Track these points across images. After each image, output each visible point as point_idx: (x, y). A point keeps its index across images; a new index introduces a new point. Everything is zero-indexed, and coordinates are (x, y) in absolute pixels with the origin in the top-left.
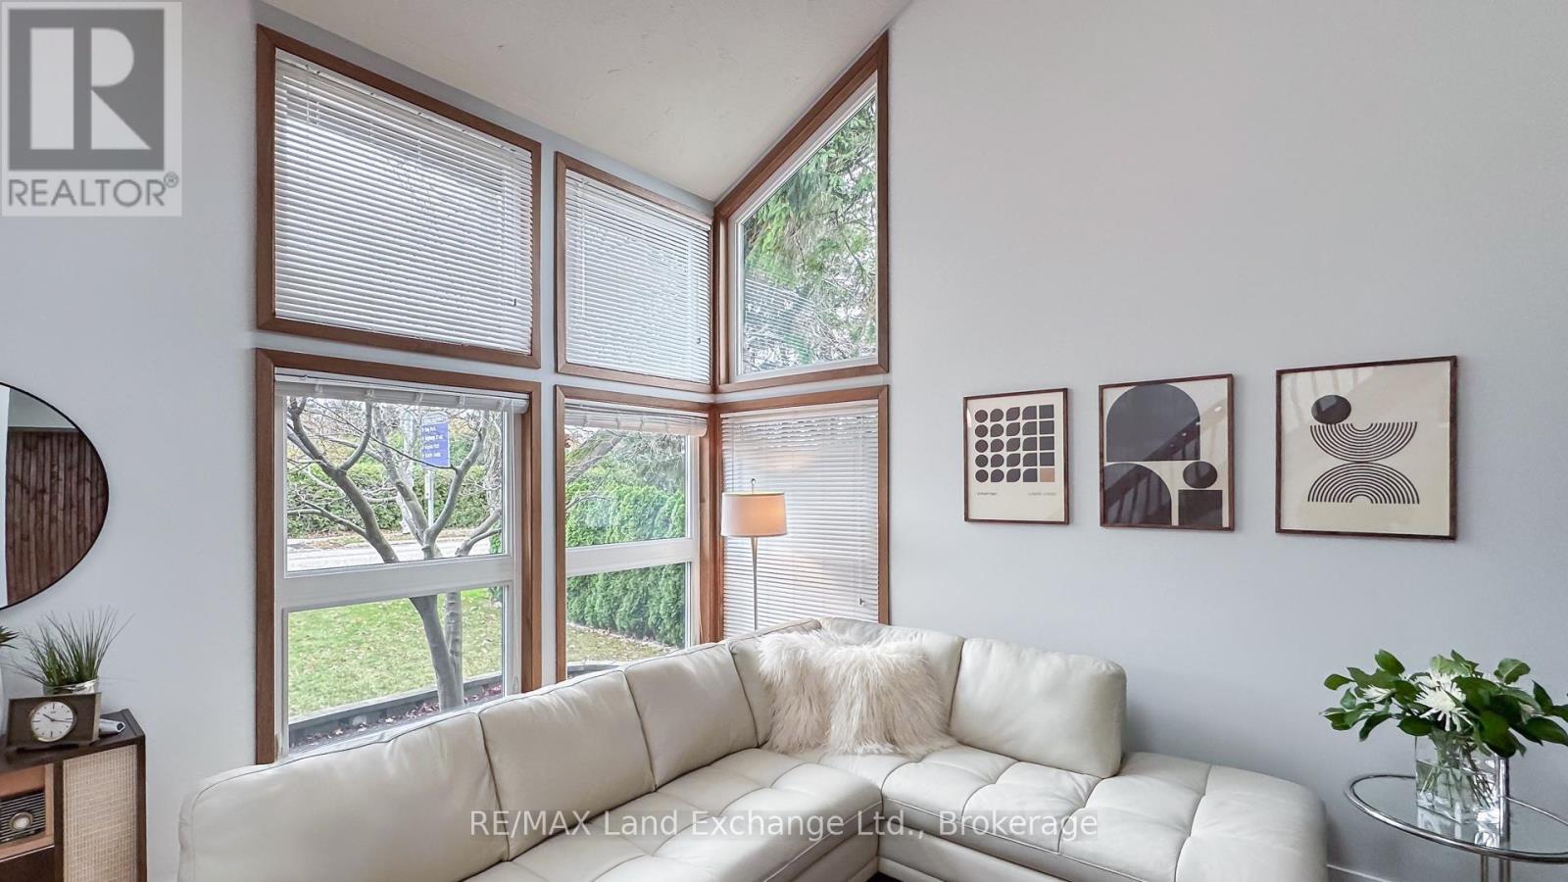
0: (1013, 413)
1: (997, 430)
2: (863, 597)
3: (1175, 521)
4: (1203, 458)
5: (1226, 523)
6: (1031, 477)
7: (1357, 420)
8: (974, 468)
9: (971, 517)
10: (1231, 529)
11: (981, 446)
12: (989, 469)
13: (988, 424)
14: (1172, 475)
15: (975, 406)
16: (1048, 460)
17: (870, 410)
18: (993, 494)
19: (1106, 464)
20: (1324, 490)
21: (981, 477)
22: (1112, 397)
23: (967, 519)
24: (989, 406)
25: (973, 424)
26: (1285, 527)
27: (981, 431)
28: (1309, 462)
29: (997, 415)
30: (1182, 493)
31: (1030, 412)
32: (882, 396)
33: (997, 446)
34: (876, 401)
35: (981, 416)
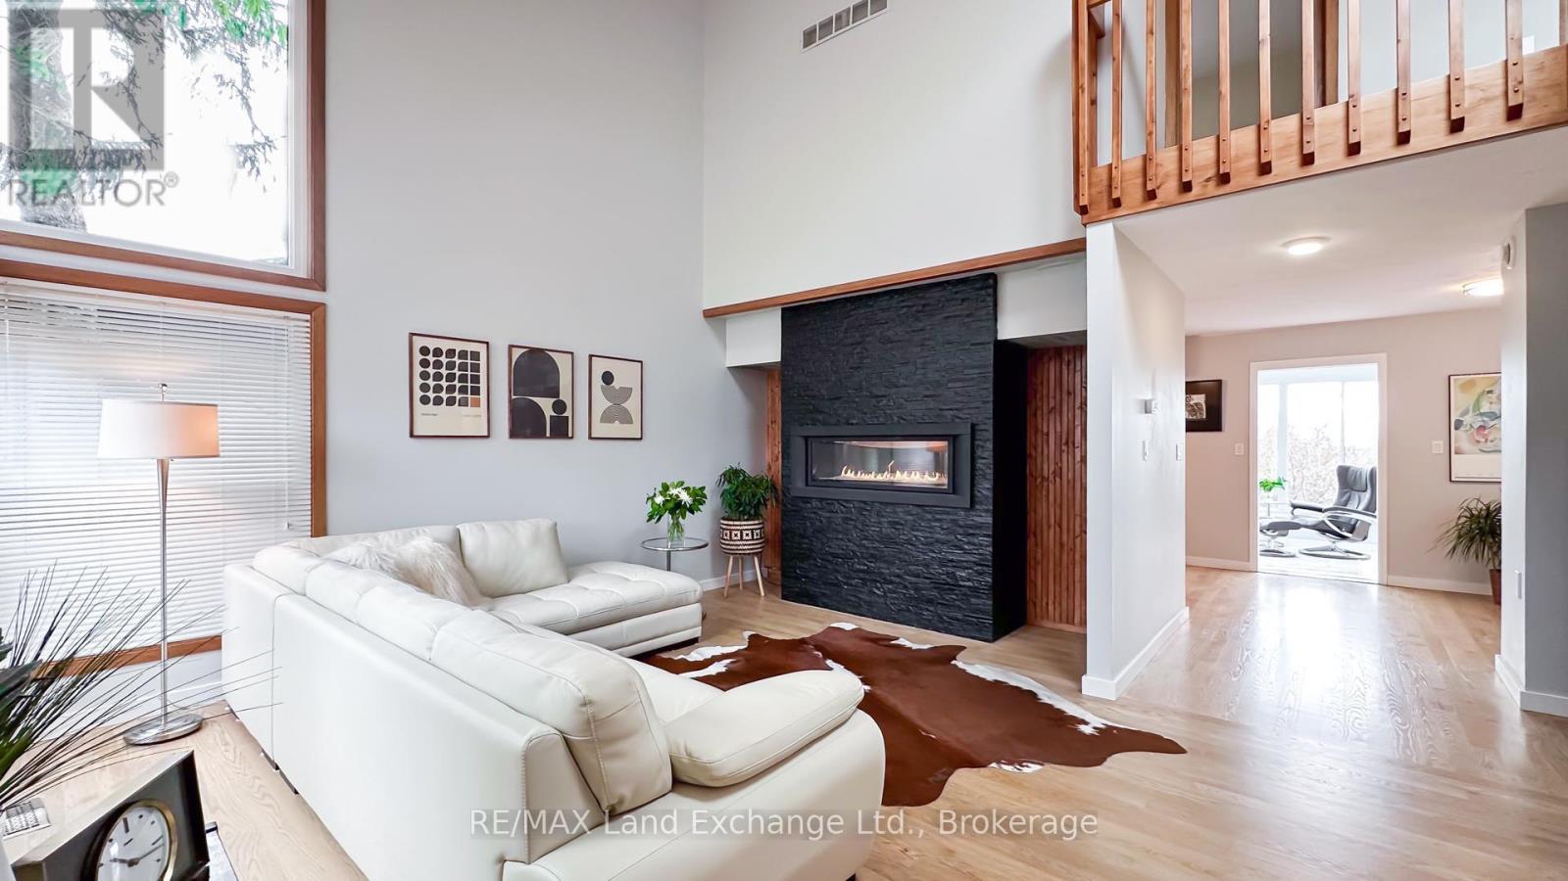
0: (451, 353)
1: (438, 365)
3: (548, 435)
4: (561, 398)
5: (570, 435)
6: (463, 403)
7: (616, 384)
8: (418, 394)
9: (415, 434)
10: (572, 438)
11: (425, 376)
12: (431, 395)
13: (431, 358)
14: (546, 404)
15: (419, 343)
16: (476, 391)
17: (300, 324)
18: (435, 415)
19: (514, 397)
20: (607, 418)
21: (425, 400)
22: (517, 353)
23: (412, 435)
24: (432, 344)
25: (418, 357)
26: (593, 436)
27: (425, 363)
28: (601, 403)
29: (438, 352)
30: (551, 417)
31: (463, 354)
32: (317, 314)
33: (438, 377)
34: (308, 317)
35: (424, 351)
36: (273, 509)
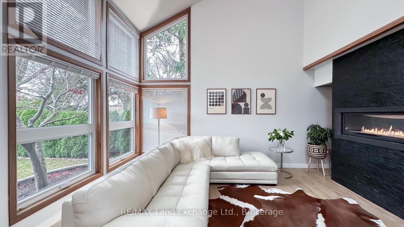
0: (216, 93)
1: (213, 96)
2: (184, 132)
3: (243, 113)
4: (247, 102)
5: (250, 113)
6: (220, 105)
7: (266, 97)
8: (209, 103)
9: (208, 113)
10: (250, 114)
11: (210, 99)
12: (212, 104)
13: (212, 95)
14: (242, 104)
15: (209, 91)
16: (223, 102)
17: (186, 90)
18: (213, 108)
19: (232, 103)
20: (262, 107)
21: (210, 105)
22: (234, 91)
23: (207, 114)
24: (212, 91)
25: (209, 94)
26: (257, 113)
27: (210, 96)
28: (260, 103)
29: (213, 93)
30: (244, 108)
31: (219, 93)
32: (189, 87)
33: (213, 99)
34: (187, 88)
35: (210, 93)
36: (181, 129)
